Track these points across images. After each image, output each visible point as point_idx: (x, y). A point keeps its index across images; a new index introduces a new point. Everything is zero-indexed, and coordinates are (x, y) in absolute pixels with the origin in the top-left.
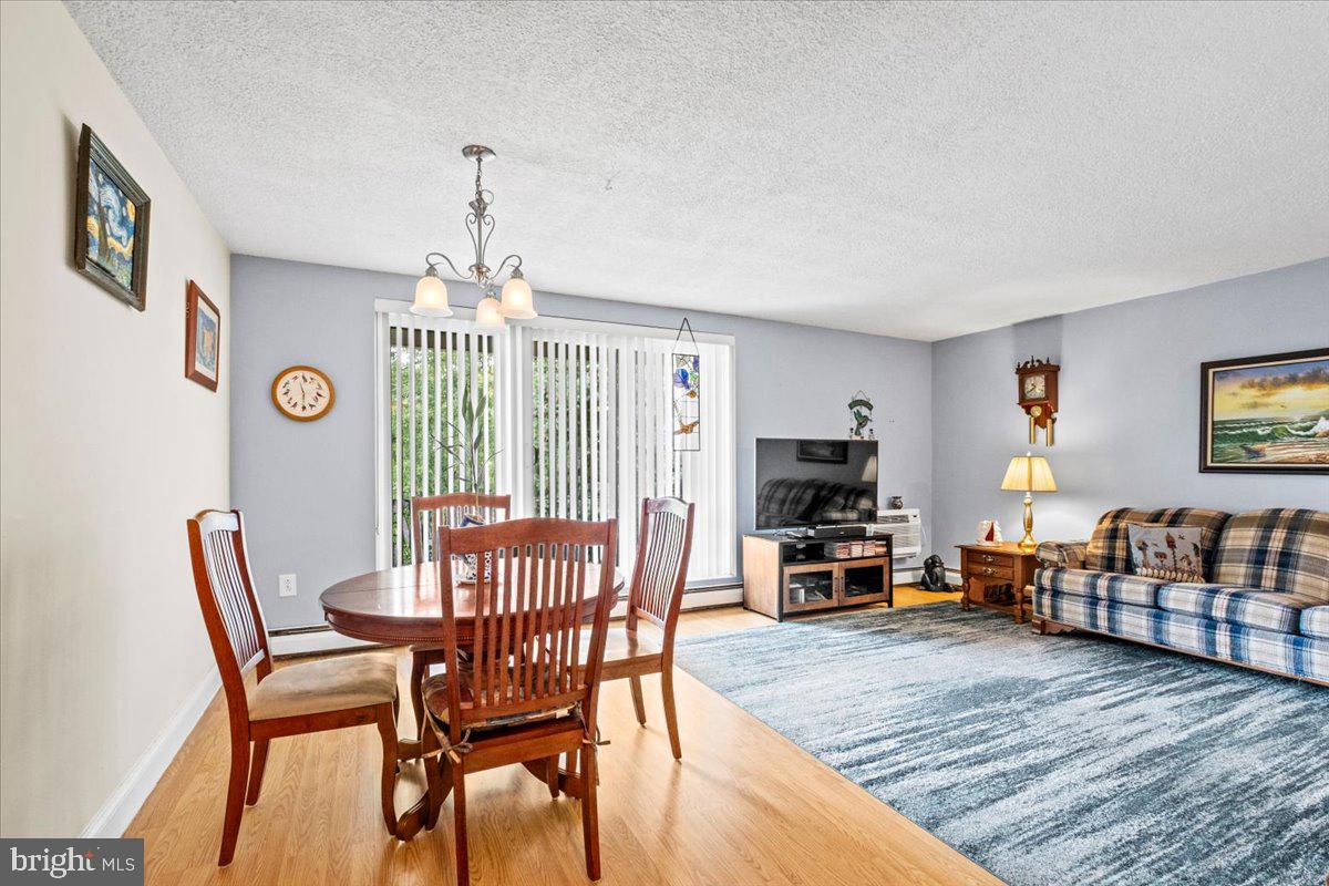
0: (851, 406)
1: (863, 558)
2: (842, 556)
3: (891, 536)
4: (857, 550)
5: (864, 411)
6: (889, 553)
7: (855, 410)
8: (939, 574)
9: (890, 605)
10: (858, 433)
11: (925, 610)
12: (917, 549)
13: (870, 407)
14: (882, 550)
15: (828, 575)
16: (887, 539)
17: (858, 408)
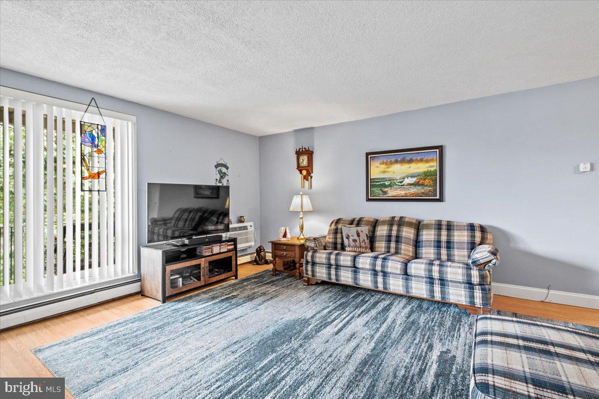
0: (216, 167)
1: (220, 253)
2: (207, 254)
3: (236, 239)
4: (216, 249)
5: (224, 170)
6: (235, 249)
7: (218, 169)
8: (263, 255)
9: (236, 278)
10: (220, 182)
11: (253, 278)
12: (252, 244)
13: (227, 168)
14: (232, 247)
15: (198, 266)
16: (234, 241)
17: (220, 168)
